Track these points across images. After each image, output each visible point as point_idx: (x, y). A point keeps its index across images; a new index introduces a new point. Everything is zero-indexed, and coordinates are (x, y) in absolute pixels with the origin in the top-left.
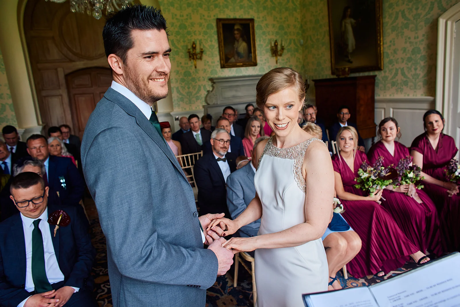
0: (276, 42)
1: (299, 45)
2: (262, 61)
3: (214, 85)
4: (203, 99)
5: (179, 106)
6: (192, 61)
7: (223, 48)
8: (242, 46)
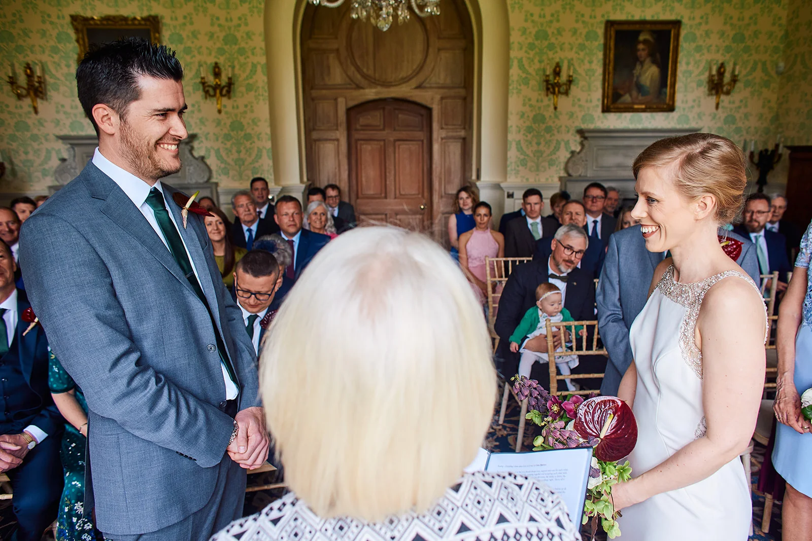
0: (722, 65)
1: (773, 73)
2: (686, 102)
3: (585, 142)
4: (562, 166)
5: (517, 172)
6: (551, 96)
7: (611, 75)
8: (649, 74)
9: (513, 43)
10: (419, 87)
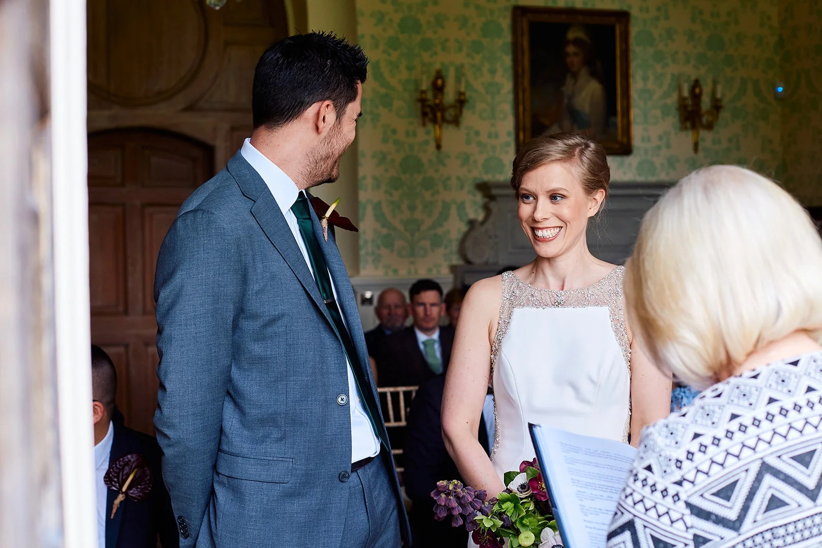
0: (696, 84)
1: (770, 100)
2: (649, 140)
3: (493, 205)
4: (454, 247)
5: (377, 260)
6: (430, 126)
7: (527, 94)
8: (587, 92)
9: (363, 36)
10: (191, 108)
